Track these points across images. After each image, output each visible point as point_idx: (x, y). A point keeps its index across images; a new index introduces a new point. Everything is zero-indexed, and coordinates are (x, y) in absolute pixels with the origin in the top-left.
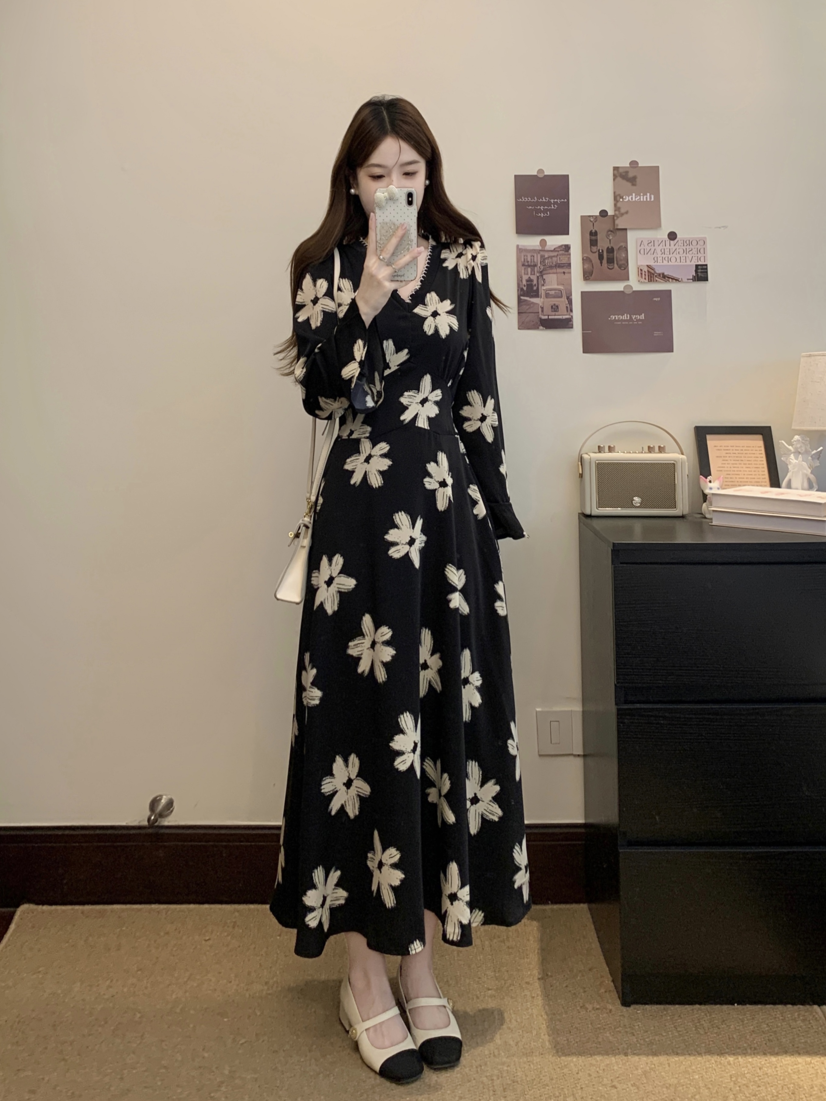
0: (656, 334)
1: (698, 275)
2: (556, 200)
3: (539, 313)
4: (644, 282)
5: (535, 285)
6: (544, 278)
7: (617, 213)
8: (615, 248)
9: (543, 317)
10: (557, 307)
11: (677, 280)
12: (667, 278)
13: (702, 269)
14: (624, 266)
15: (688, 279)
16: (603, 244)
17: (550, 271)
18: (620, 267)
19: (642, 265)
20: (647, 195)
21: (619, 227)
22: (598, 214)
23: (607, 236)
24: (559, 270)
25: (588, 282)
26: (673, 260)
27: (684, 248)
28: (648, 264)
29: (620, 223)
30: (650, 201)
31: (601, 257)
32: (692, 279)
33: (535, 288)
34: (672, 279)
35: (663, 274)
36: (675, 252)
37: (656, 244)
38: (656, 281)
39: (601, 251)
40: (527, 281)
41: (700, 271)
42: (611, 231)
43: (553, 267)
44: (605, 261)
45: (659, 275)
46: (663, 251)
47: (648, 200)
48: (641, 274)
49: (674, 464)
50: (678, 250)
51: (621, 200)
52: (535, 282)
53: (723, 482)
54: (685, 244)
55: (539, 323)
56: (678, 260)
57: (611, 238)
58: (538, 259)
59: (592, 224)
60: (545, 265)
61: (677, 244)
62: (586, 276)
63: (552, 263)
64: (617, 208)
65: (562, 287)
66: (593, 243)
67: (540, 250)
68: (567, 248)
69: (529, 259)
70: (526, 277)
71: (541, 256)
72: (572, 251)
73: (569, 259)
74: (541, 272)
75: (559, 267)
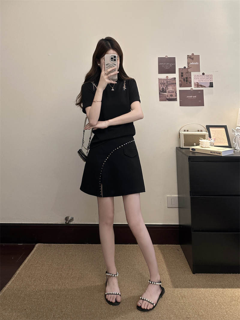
0: (199, 101)
1: (210, 85)
2: (171, 64)
3: (166, 97)
4: (196, 87)
5: (165, 89)
8: (188, 77)
9: (168, 98)
10: (172, 95)
11: (205, 87)
14: (190, 83)
16: (185, 76)
17: (170, 85)
19: (195, 82)
21: (189, 72)
22: (183, 68)
23: (186, 74)
24: (172, 85)
25: (180, 87)
26: (204, 81)
28: (197, 82)
29: (189, 70)
32: (209, 87)
34: (203, 86)
35: (201, 85)
36: (204, 78)
37: (199, 76)
38: (199, 87)
39: (184, 78)
46: (201, 78)
47: (197, 64)
48: (195, 85)
49: (205, 135)
51: (189, 64)
54: (207, 76)
55: (166, 99)
58: (165, 82)
59: (182, 71)
60: (168, 84)
61: (205, 76)
62: (180, 85)
63: (170, 83)
64: (188, 66)
65: (173, 90)
66: (182, 76)
67: (166, 80)
68: (175, 78)
69: (162, 82)
70: (162, 87)
71: (166, 81)
72: (176, 79)
73: (176, 82)
74: (167, 86)
75: (173, 84)
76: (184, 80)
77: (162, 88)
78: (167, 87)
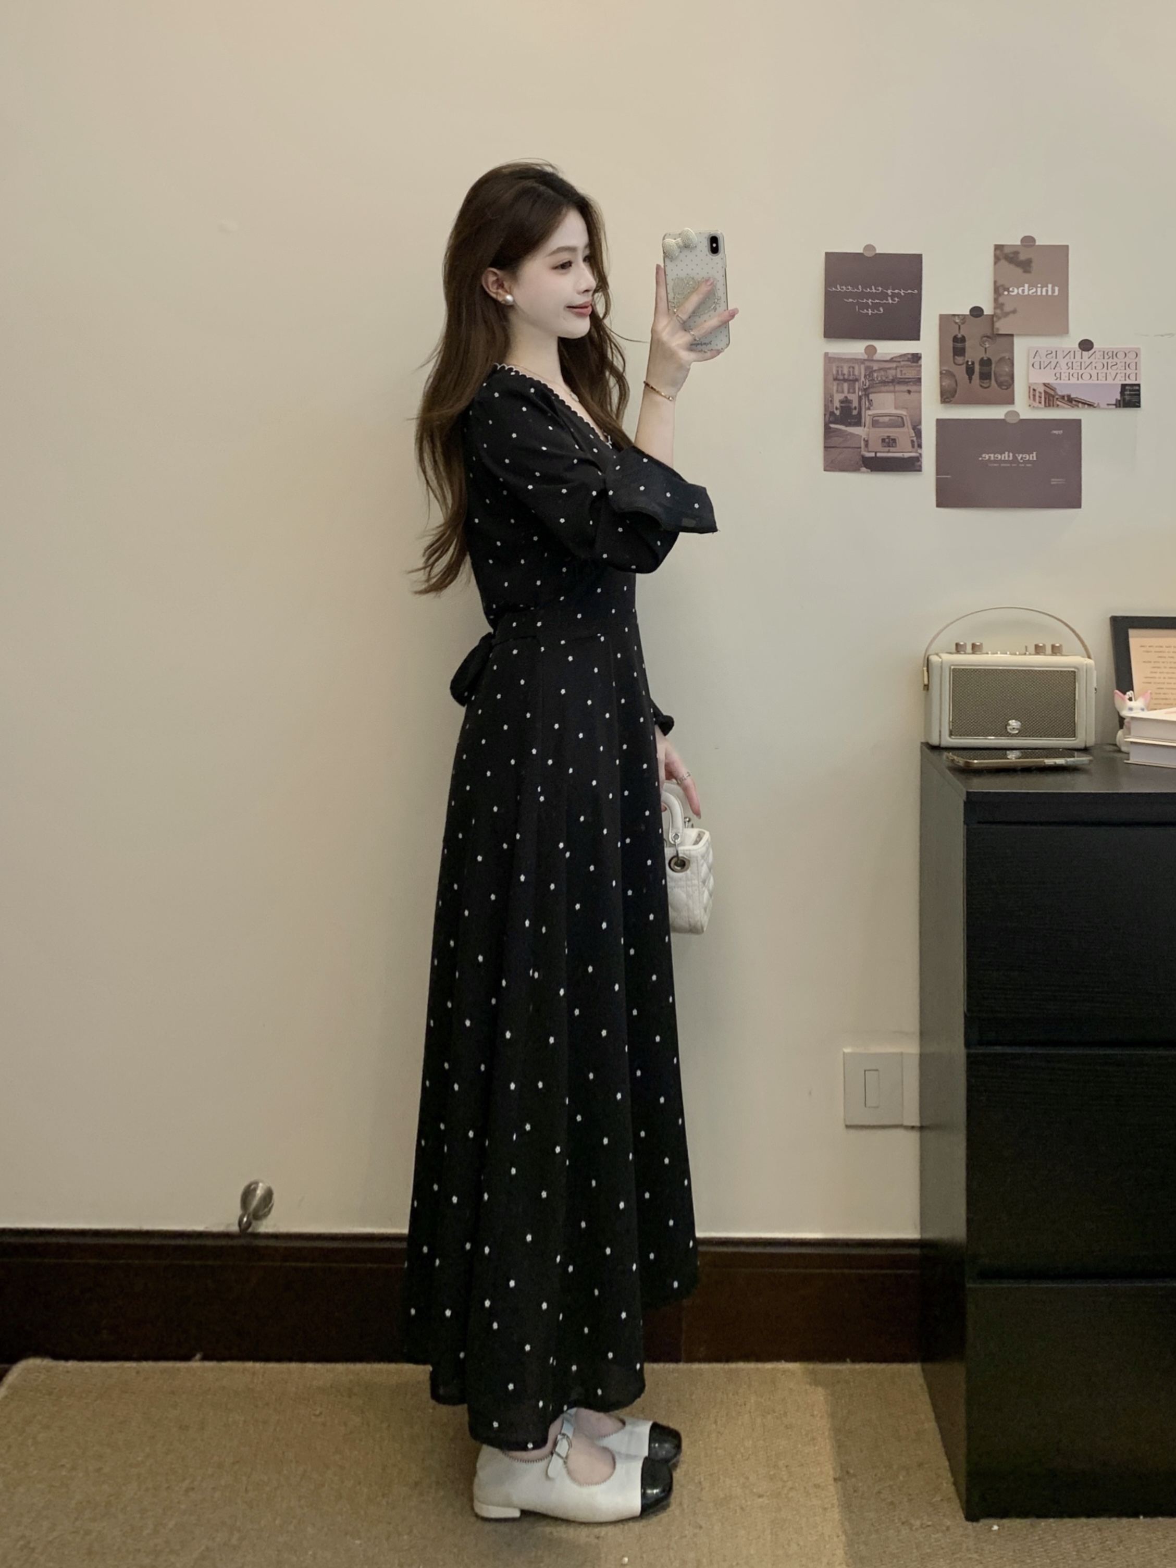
0: (1054, 481)
1: (1124, 399)
2: (896, 291)
3: (860, 448)
4: (1038, 408)
5: (855, 408)
6: (871, 398)
7: (998, 311)
8: (994, 360)
9: (868, 455)
10: (894, 440)
11: (1090, 405)
12: (1074, 402)
13: (1130, 391)
14: (1007, 384)
15: (1108, 405)
16: (974, 354)
17: (883, 389)
18: (1000, 385)
19: (1035, 384)
20: (1047, 287)
21: (1001, 332)
22: (967, 313)
23: (982, 344)
24: (898, 388)
25: (948, 405)
26: (1086, 376)
27: (1105, 362)
28: (1046, 382)
29: (1003, 327)
30: (1052, 295)
31: (970, 371)
32: (1115, 405)
33: (855, 412)
34: (1083, 403)
35: (1069, 396)
36: (1090, 366)
37: (1060, 355)
38: (1058, 405)
39: (970, 363)
40: (841, 402)
41: (1127, 393)
42: (988, 337)
43: (888, 382)
44: (976, 376)
45: (1063, 397)
46: (1070, 365)
47: (1050, 294)
48: (1034, 395)
49: (1074, 672)
50: (1094, 365)
51: (1006, 293)
52: (855, 404)
53: (1152, 699)
54: (1106, 357)
55: (861, 463)
56: (1094, 377)
57: (987, 346)
58: (860, 371)
59: (957, 327)
60: (874, 380)
61: (1094, 355)
62: (945, 397)
63: (887, 378)
64: (998, 304)
65: (903, 412)
66: (959, 352)
67: (865, 360)
68: (916, 358)
69: (846, 371)
70: (841, 396)
71: (867, 368)
72: (924, 361)
73: (919, 372)
74: (865, 390)
75: (899, 383)
78: (868, 397)
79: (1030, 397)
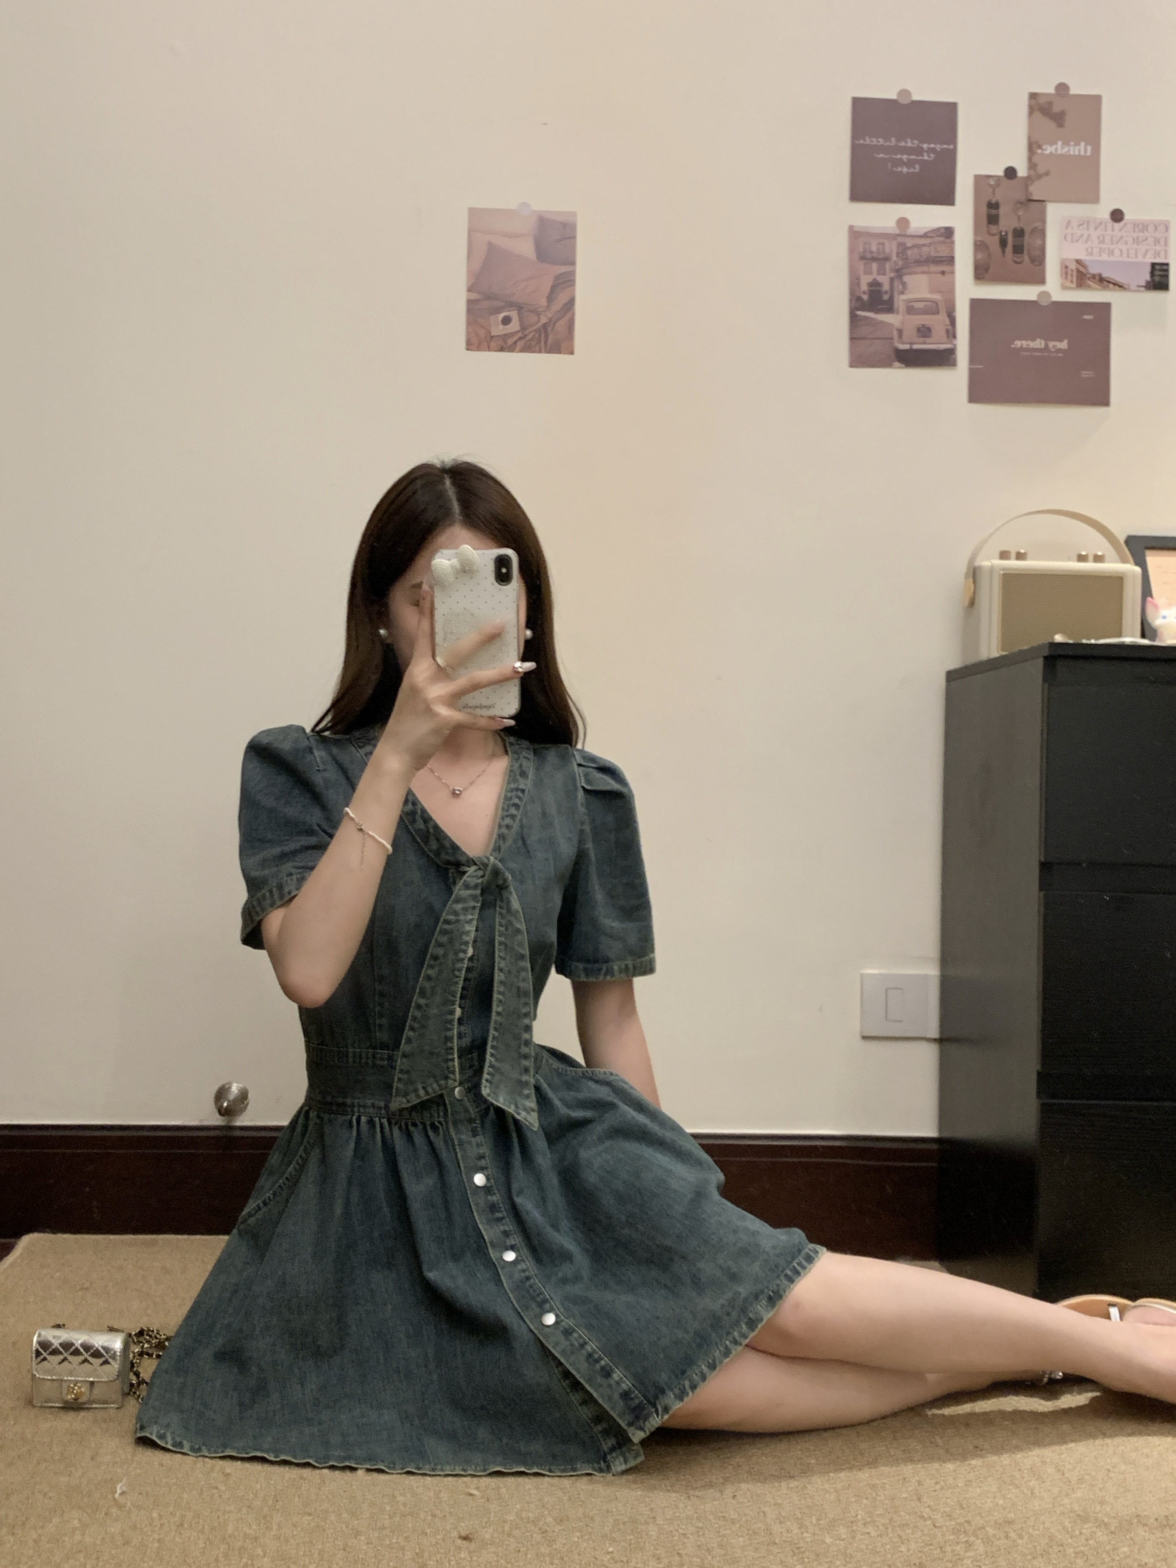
0: (1085, 374)
1: (1153, 281)
2: (932, 146)
3: (892, 339)
4: (1069, 289)
5: (886, 292)
6: (905, 280)
7: (1032, 173)
8: (1027, 230)
9: (902, 347)
10: (929, 329)
11: (1120, 286)
12: (1105, 283)
13: (1160, 270)
14: (1039, 260)
15: (1138, 286)
16: (1007, 222)
17: (917, 269)
18: (1032, 261)
19: (1067, 259)
20: (1079, 144)
21: (1035, 198)
22: (1001, 173)
23: (1015, 210)
24: (933, 268)
25: (983, 283)
26: (1117, 252)
27: (1135, 235)
28: (1079, 257)
29: (1036, 191)
30: (1085, 157)
31: (1001, 245)
32: (1146, 287)
33: (885, 297)
34: (1113, 284)
35: (1100, 275)
36: (1121, 241)
37: (1092, 227)
38: (1089, 286)
39: (1003, 233)
41: (1157, 273)
42: (1021, 203)
43: (922, 262)
44: (1009, 250)
45: (1094, 276)
46: (1101, 238)
47: (1082, 153)
48: (1067, 273)
50: (1124, 238)
51: (1039, 151)
52: (886, 287)
54: (1137, 230)
55: (893, 356)
56: (1125, 255)
57: (1021, 213)
58: (892, 248)
59: (991, 190)
60: (907, 259)
61: (1125, 227)
62: (979, 273)
63: (920, 256)
64: (1032, 166)
65: (939, 299)
66: (993, 219)
67: (895, 237)
68: (949, 231)
69: (875, 249)
70: (870, 279)
71: (899, 245)
72: (957, 237)
73: (952, 250)
74: (898, 271)
75: (934, 262)
76: (1003, 243)
77: (870, 285)
78: (900, 277)
79: (1062, 275)
